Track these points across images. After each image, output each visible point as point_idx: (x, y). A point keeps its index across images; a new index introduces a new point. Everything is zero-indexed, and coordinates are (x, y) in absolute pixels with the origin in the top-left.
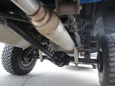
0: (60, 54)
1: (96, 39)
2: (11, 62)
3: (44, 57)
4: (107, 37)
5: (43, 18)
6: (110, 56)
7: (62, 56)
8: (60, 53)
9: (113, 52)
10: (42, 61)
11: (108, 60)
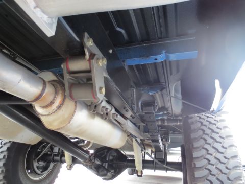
0: (105, 153)
1: (181, 118)
2: (4, 171)
3: (74, 161)
4: (192, 118)
5: (52, 103)
6: (194, 156)
7: (111, 158)
8: (106, 150)
9: (200, 148)
10: (70, 167)
11: (193, 166)
